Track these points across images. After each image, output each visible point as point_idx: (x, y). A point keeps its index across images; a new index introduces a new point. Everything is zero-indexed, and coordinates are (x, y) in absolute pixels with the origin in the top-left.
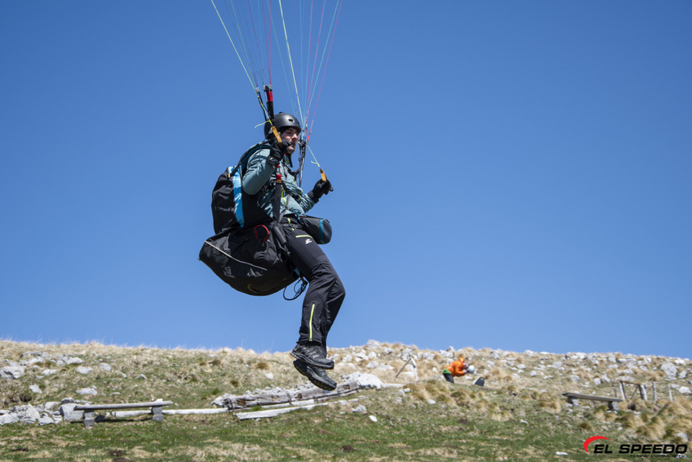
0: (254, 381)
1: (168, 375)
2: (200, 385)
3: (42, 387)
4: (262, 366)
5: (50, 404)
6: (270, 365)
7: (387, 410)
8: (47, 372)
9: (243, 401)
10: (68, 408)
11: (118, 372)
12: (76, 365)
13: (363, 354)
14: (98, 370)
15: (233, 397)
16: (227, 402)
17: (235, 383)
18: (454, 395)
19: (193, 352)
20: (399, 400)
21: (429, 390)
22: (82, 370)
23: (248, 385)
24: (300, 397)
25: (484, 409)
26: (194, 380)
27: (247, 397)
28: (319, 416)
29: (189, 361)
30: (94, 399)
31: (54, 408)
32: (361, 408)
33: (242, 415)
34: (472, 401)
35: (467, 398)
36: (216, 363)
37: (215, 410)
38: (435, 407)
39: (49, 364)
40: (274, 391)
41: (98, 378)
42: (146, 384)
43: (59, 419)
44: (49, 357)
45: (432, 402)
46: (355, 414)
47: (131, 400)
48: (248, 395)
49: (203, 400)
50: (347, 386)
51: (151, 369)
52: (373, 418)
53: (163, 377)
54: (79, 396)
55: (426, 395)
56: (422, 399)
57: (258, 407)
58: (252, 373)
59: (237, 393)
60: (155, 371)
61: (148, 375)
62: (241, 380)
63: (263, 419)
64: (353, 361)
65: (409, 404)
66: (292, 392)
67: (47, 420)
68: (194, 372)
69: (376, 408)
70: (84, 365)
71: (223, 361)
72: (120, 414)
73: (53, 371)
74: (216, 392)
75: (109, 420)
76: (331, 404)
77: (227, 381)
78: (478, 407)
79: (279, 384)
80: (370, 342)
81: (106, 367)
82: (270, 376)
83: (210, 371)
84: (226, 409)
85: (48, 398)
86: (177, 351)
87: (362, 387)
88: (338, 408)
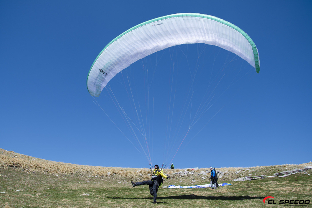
1: (265, 170)
3: (242, 175)
4: (285, 167)
5: (243, 177)
6: (287, 166)
8: (243, 172)
10: (246, 178)
11: (256, 171)
12: (248, 170)
14: (252, 171)
15: (278, 173)
16: (276, 174)
17: (279, 171)
22: (249, 171)
23: (281, 170)
24: (293, 172)
26: (271, 171)
27: (281, 173)
28: (296, 175)
29: (270, 167)
30: (251, 176)
31: (244, 178)
33: (280, 177)
36: (275, 167)
39: (244, 171)
40: (287, 172)
41: (252, 172)
42: (261, 173)
43: (245, 180)
44: (243, 169)
46: (305, 174)
47: (258, 175)
48: (281, 172)
49: (272, 174)
51: (262, 170)
52: (309, 175)
53: (264, 171)
54: (249, 176)
57: (283, 175)
58: (282, 168)
60: (263, 170)
61: (262, 171)
62: (280, 170)
63: (284, 177)
67: (243, 180)
68: (270, 169)
70: (250, 170)
72: (256, 178)
73: (244, 172)
74: (274, 173)
75: (254, 179)
76: (299, 173)
77: (277, 170)
79: (288, 170)
81: (254, 170)
82: (287, 168)
83: (274, 169)
84: (276, 176)
85: (243, 176)
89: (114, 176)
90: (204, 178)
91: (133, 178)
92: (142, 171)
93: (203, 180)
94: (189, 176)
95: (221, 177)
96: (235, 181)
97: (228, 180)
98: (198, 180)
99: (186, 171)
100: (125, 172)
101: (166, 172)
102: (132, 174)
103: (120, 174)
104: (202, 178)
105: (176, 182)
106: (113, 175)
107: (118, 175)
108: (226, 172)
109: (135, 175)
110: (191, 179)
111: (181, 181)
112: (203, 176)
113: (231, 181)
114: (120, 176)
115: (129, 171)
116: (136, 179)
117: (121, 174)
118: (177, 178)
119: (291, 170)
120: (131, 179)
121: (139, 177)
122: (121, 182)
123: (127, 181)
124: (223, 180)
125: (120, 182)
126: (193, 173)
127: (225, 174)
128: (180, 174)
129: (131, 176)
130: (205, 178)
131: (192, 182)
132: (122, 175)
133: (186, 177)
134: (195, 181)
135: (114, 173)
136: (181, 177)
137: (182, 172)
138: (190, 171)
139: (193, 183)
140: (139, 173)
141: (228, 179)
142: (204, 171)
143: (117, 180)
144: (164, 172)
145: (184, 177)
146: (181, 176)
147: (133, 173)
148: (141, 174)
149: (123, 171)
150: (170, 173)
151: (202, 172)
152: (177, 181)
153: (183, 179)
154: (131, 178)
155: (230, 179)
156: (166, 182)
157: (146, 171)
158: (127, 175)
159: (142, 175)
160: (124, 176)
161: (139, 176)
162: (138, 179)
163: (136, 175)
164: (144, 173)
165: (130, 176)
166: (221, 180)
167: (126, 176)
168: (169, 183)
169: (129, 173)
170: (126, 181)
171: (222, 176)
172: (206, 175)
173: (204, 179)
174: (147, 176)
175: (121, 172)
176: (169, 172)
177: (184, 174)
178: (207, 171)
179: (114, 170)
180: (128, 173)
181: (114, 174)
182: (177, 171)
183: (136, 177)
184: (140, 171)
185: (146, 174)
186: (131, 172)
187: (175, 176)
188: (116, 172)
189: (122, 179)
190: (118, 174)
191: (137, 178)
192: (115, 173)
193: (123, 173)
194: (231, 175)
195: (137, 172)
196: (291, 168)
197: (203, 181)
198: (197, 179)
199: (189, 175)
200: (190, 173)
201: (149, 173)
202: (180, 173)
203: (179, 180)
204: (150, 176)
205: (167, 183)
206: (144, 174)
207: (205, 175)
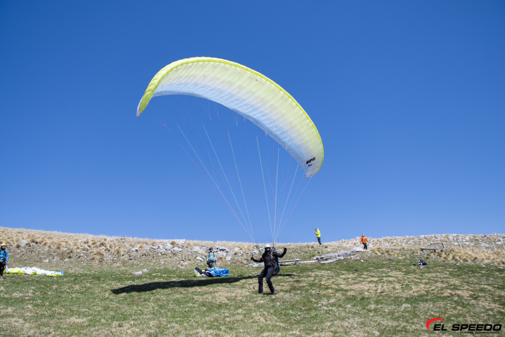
0: (324, 252)
1: (299, 251)
2: (308, 254)
4: (326, 247)
6: (329, 247)
7: (366, 258)
9: (322, 258)
13: (355, 241)
15: (319, 257)
16: (317, 259)
17: (319, 253)
18: (386, 252)
19: (305, 244)
20: (369, 255)
21: (378, 251)
23: (323, 253)
24: (339, 256)
25: (396, 255)
26: (307, 252)
28: (345, 261)
29: (305, 247)
32: (358, 258)
33: (322, 262)
34: (392, 253)
35: (390, 253)
36: (312, 247)
37: (315, 261)
38: (380, 256)
40: (329, 255)
45: (380, 254)
46: (356, 260)
47: (289, 259)
48: (323, 256)
49: (310, 258)
50: (353, 252)
51: (294, 250)
52: (362, 261)
53: (297, 252)
55: (378, 253)
56: (376, 254)
57: (326, 260)
58: (324, 249)
59: (320, 256)
61: (293, 252)
62: (320, 252)
63: (328, 263)
64: (352, 243)
65: (372, 256)
66: (336, 254)
68: (306, 250)
69: (362, 257)
71: (315, 246)
72: (287, 263)
74: (314, 256)
75: (284, 265)
76: (349, 257)
77: (316, 252)
78: (394, 255)
79: (332, 252)
80: (357, 237)
82: (329, 250)
83: (311, 249)
84: (317, 261)
86: (299, 244)
87: (357, 252)
88: (351, 258)
89: (33, 248)
90: (201, 259)
91: (71, 252)
92: (89, 241)
93: (199, 261)
94: (174, 254)
95: (229, 259)
96: (254, 266)
97: (241, 264)
98: (190, 262)
99: (169, 246)
100: (56, 240)
101: (133, 244)
102: (69, 244)
103: (45, 244)
104: (198, 258)
105: (152, 264)
106: (31, 245)
107: (41, 245)
108: (237, 250)
109: (75, 247)
110: (178, 259)
111: (162, 263)
112: (198, 255)
113: (247, 266)
114: (47, 248)
115: (63, 239)
116: (79, 255)
117: (48, 245)
118: (153, 257)
119: (334, 252)
120: (69, 255)
121: (84, 252)
122: (50, 260)
123: (61, 259)
124: (234, 264)
125: (47, 261)
126: (180, 250)
127: (235, 254)
128: (159, 249)
129: (69, 249)
130: (203, 258)
131: (182, 265)
132: (50, 247)
133: (170, 255)
134: (186, 263)
135: (33, 241)
136: (160, 255)
137: (161, 247)
138: (176, 245)
139: (183, 267)
140: (83, 244)
141: (242, 262)
142: (198, 245)
143: (41, 256)
144: (130, 245)
145: (165, 256)
146: (161, 253)
147: (71, 243)
148: (86, 246)
149: (51, 238)
150: (141, 247)
151: (197, 249)
152: (154, 261)
153: (165, 259)
154: (69, 253)
155: (245, 262)
156: (135, 262)
157: (96, 240)
158: (61, 247)
159: (88, 247)
160: (54, 247)
161: (84, 250)
162: (82, 254)
163: (78, 248)
164: (93, 244)
165: (65, 249)
166: (230, 264)
167: (59, 248)
168: (141, 264)
169: (64, 244)
170: (59, 259)
171: (231, 257)
172: (204, 253)
173: (201, 261)
174: (98, 250)
175: (49, 241)
176: (139, 245)
177: (166, 250)
178: (204, 247)
179: (33, 236)
180: (62, 243)
181: (34, 244)
182: (153, 243)
183: (79, 251)
184: (85, 240)
185: (97, 247)
186: (67, 242)
187: (151, 253)
188: (38, 240)
189: (50, 254)
190: (43, 244)
191: (79, 253)
192: (37, 243)
193: (52, 243)
194: (245, 256)
195: (80, 241)
196: (335, 250)
197: (199, 264)
198: (189, 260)
199: (174, 252)
200: (176, 249)
201: (102, 244)
202: (159, 247)
203: (158, 260)
204: (104, 250)
205: (138, 265)
206: (93, 246)
207: (202, 254)
